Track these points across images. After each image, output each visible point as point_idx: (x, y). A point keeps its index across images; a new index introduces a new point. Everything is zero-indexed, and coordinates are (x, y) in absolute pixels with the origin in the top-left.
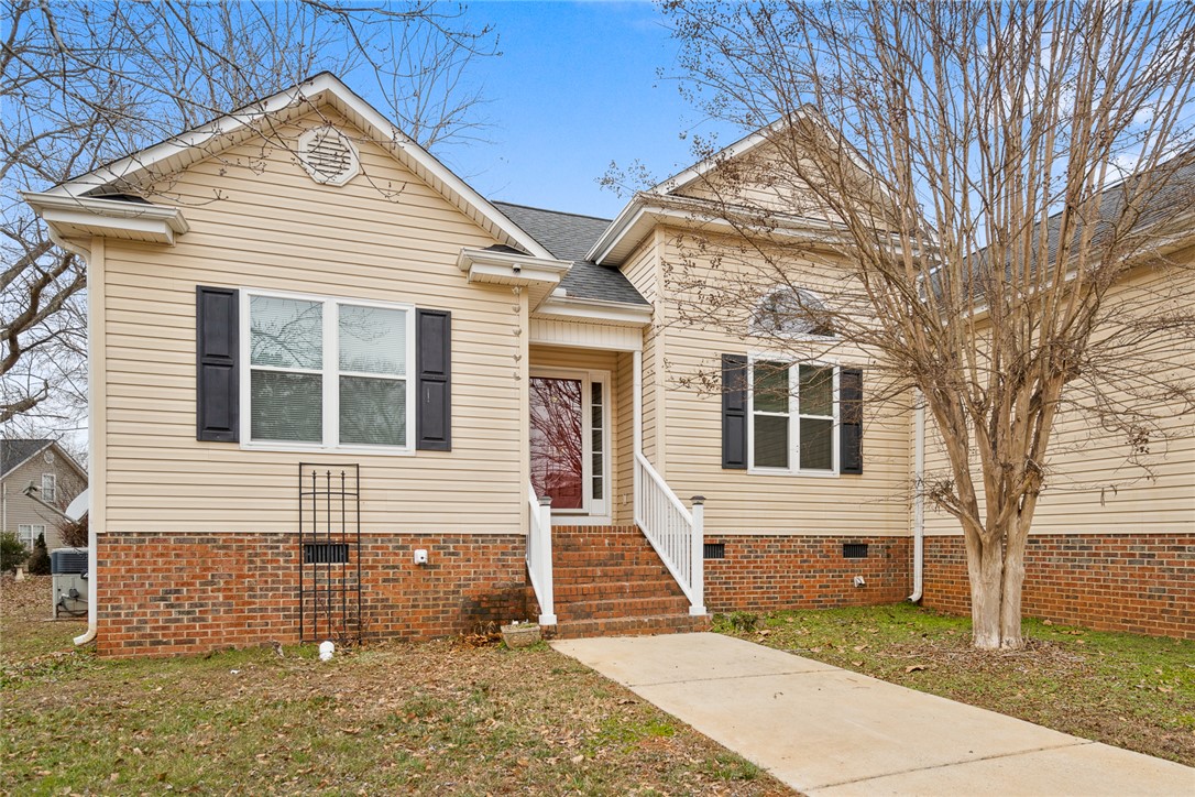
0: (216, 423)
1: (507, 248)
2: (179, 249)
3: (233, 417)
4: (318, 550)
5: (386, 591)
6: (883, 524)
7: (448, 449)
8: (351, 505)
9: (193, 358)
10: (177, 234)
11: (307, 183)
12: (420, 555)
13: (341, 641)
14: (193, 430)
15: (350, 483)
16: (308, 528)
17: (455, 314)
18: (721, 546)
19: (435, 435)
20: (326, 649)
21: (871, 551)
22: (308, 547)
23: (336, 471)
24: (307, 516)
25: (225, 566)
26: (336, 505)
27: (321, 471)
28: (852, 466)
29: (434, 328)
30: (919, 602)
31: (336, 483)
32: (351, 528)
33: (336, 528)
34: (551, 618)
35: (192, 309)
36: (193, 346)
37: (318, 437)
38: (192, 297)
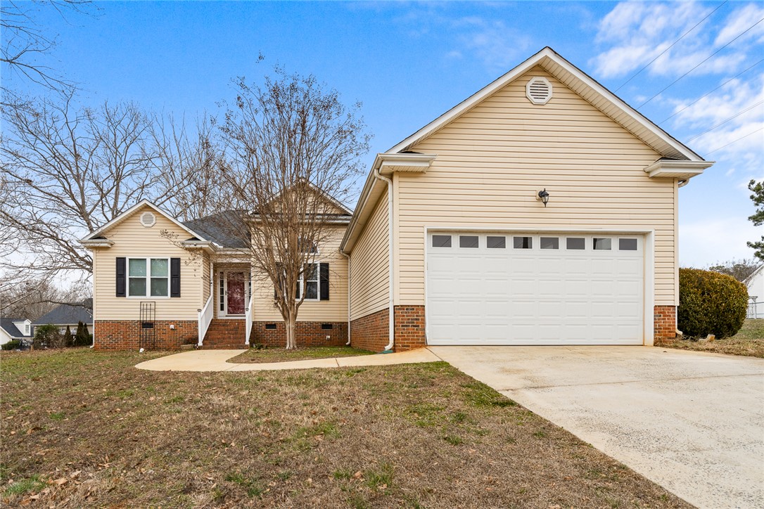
0: (120, 292)
1: (195, 239)
2: (113, 248)
3: (124, 290)
4: (147, 325)
5: (163, 337)
6: (339, 317)
7: (180, 297)
8: (153, 313)
9: (115, 276)
10: (112, 245)
11: (143, 227)
12: (172, 326)
13: (145, 349)
14: (115, 294)
15: (153, 307)
16: (142, 319)
17: (181, 258)
18: (275, 325)
19: (176, 293)
20: (142, 350)
21: (334, 327)
22: (143, 324)
23: (149, 304)
24: (142, 316)
25: (123, 329)
26: (148, 313)
27: (145, 304)
28: (325, 296)
29: (176, 263)
30: (350, 345)
31: (149, 307)
32: (153, 319)
33: (148, 319)
34: (200, 344)
35: (115, 264)
36: (115, 273)
37: (145, 295)
38: (115, 260)
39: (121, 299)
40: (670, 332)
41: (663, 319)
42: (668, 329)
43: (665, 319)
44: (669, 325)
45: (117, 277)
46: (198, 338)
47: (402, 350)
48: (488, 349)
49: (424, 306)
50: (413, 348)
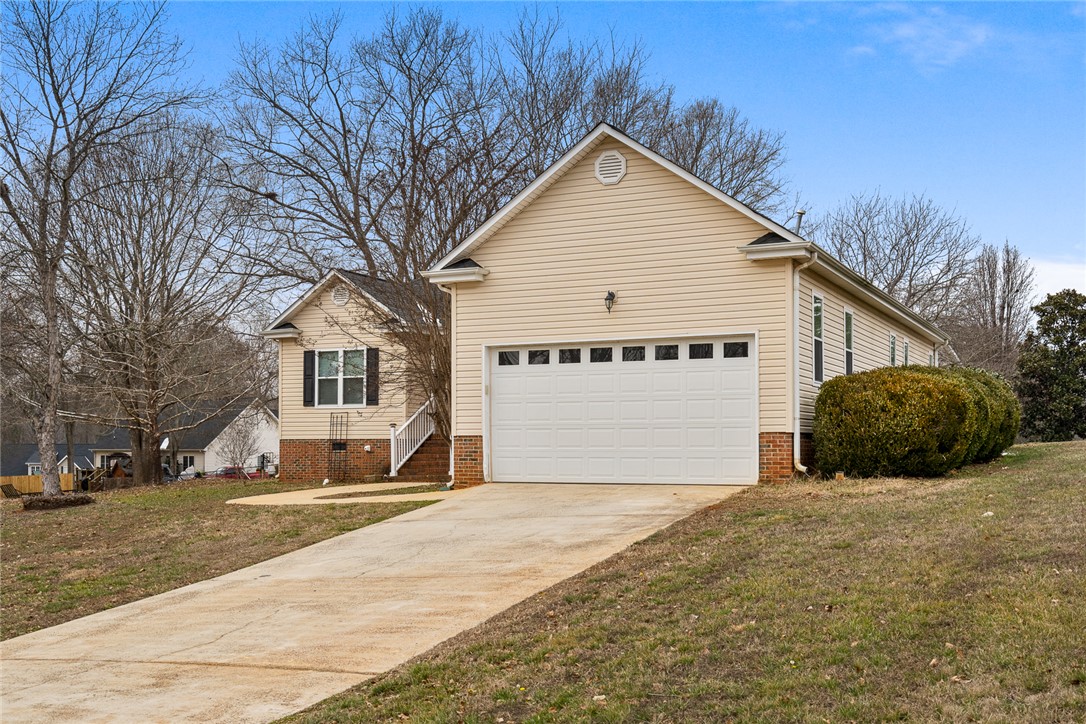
0: (308, 401)
2: (301, 339)
3: (313, 397)
4: (339, 445)
5: (358, 462)
7: (377, 404)
8: (345, 428)
9: (302, 377)
10: (300, 334)
12: (367, 448)
13: (334, 480)
14: (302, 403)
15: (345, 419)
16: (332, 438)
17: (380, 349)
19: (373, 398)
20: (326, 482)
22: (333, 444)
23: (340, 415)
24: (332, 432)
26: (339, 428)
27: (336, 415)
29: (373, 354)
31: (340, 419)
32: (344, 437)
33: (340, 437)
34: (393, 473)
35: (302, 360)
36: (302, 373)
37: (336, 403)
38: (303, 356)
39: (309, 409)
40: (782, 468)
41: (773, 451)
42: (780, 463)
43: (775, 450)
44: (781, 459)
45: (305, 379)
46: (390, 465)
47: (460, 488)
48: (527, 488)
49: (481, 437)
50: (471, 485)
